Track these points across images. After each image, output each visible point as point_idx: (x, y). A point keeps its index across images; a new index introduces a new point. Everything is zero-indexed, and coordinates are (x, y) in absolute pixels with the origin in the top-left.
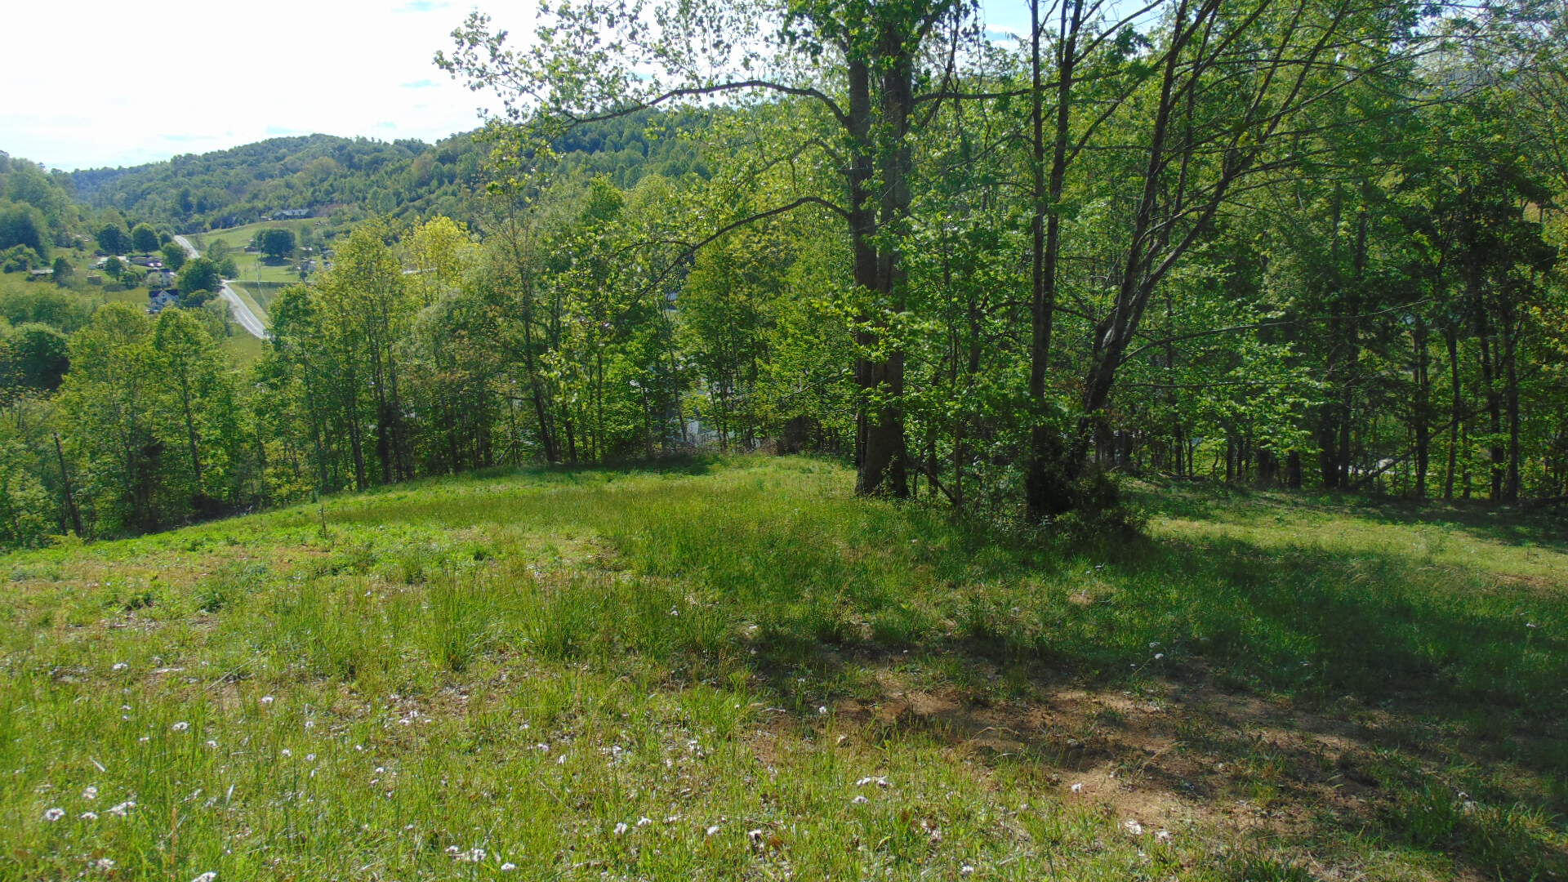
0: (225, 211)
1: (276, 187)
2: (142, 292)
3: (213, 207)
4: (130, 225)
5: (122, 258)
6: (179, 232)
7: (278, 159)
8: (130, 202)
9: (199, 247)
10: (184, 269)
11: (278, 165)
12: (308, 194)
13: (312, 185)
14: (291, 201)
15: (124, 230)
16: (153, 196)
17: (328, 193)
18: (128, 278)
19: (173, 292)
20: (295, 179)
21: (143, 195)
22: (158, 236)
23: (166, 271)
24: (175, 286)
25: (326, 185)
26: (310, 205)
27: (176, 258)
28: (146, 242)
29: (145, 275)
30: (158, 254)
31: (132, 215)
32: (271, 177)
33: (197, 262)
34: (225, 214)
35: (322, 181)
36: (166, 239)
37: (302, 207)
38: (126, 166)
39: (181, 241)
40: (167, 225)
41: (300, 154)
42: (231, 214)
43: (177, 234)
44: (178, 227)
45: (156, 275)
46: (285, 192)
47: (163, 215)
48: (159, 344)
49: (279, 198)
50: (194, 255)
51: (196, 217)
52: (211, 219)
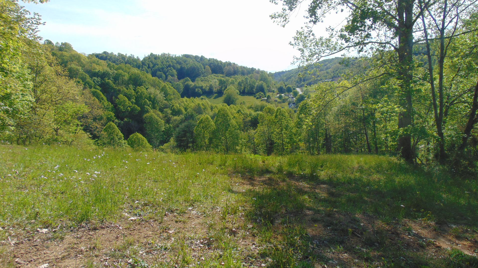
0: (310, 81)
1: (324, 73)
2: (286, 103)
3: (307, 80)
4: (286, 86)
5: (283, 95)
6: (298, 87)
7: (325, 65)
8: (287, 80)
9: (302, 91)
10: (297, 97)
11: (325, 67)
12: (332, 74)
13: (334, 72)
14: (327, 77)
15: (284, 87)
16: (293, 78)
17: (338, 74)
18: (284, 100)
19: (294, 103)
20: (329, 70)
21: (290, 78)
22: (292, 89)
23: (293, 98)
24: (294, 102)
25: (337, 72)
26: (332, 78)
27: (296, 94)
28: (289, 90)
29: (288, 99)
30: (291, 93)
31: (286, 83)
32: (323, 70)
33: (300, 95)
34: (310, 82)
35: (337, 70)
36: (294, 89)
37: (330, 79)
38: (287, 70)
39: (298, 90)
40: (295, 85)
41: (331, 63)
42: (311, 82)
43: (297, 87)
44: (298, 86)
45: (290, 99)
46: (326, 74)
47: (294, 83)
48: (276, 116)
49: (324, 76)
50: (300, 93)
51: (303, 83)
52: (306, 83)
